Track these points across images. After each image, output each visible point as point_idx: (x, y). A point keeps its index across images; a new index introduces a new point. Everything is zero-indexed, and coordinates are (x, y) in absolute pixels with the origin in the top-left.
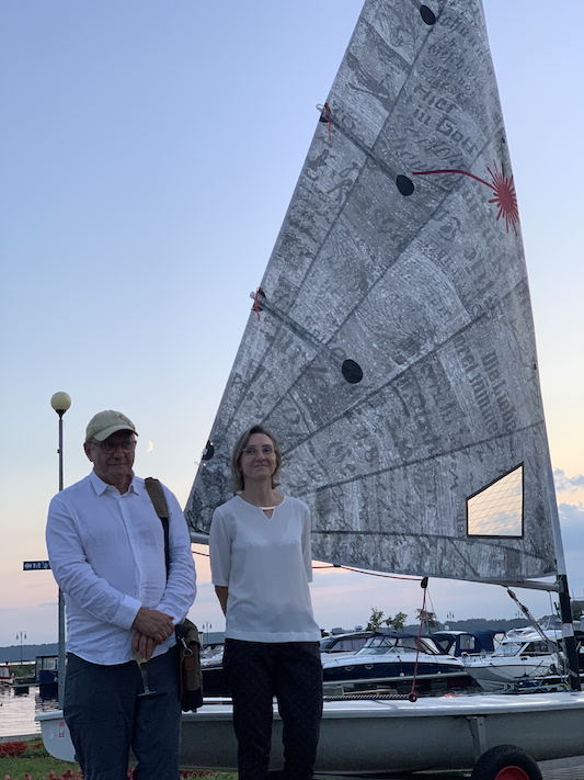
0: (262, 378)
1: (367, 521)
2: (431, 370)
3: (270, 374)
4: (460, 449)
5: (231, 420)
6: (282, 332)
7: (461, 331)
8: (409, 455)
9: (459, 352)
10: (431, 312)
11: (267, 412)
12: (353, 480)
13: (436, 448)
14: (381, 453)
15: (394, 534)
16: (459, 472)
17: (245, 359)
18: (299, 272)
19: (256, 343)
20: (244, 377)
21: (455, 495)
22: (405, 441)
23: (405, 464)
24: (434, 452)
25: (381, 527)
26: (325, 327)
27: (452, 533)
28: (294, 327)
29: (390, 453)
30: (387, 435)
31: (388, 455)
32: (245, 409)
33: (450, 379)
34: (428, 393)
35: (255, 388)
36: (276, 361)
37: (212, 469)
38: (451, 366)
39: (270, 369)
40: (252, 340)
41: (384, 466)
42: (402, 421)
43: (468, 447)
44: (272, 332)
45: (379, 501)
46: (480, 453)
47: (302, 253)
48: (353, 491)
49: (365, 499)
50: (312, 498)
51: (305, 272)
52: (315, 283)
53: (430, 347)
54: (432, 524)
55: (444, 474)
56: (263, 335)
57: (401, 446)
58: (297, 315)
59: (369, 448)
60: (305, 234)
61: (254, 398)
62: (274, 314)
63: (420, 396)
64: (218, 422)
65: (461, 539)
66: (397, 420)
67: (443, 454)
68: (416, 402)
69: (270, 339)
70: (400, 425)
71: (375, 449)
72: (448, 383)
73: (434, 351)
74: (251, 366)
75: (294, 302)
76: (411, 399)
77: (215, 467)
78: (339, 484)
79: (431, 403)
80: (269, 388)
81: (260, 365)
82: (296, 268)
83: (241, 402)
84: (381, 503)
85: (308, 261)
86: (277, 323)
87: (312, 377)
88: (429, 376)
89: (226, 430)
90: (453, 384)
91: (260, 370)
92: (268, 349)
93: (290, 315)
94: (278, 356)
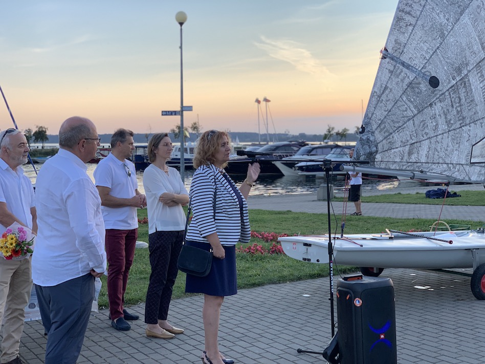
0: (387, 92)
1: (428, 158)
2: (465, 84)
3: (391, 89)
4: (473, 122)
5: (373, 114)
6: (397, 67)
7: (480, 62)
8: (451, 126)
9: (477, 73)
10: (468, 53)
11: (389, 109)
12: (426, 140)
13: (463, 122)
14: (440, 126)
15: (438, 163)
16: (471, 133)
17: (379, 84)
18: (406, 35)
19: (384, 75)
20: (378, 93)
21: (468, 144)
22: (451, 120)
23: (449, 131)
24: (462, 125)
25: (433, 160)
26: (420, 62)
27: (463, 162)
28: (403, 64)
29: (444, 126)
30: (443, 117)
31: (443, 127)
32: (379, 108)
33: (473, 87)
34: (462, 96)
35: (384, 97)
36: (394, 83)
37: (364, 138)
38: (474, 81)
39: (391, 87)
40: (382, 73)
41: (440, 132)
42: (450, 110)
43: (477, 121)
44: (392, 69)
45: (435, 149)
46: (482, 123)
47: (407, 25)
48: (425, 144)
49: (429, 148)
50: (407, 148)
51: (409, 34)
52: (415, 39)
53: (465, 72)
54: (455, 158)
55: (465, 135)
56: (387, 70)
57: (448, 123)
58: (404, 58)
59: (435, 124)
60: (408, 15)
61: (383, 102)
62: (393, 59)
63: (459, 97)
64: (366, 115)
65: (467, 165)
66: (448, 110)
67: (465, 126)
68: (457, 100)
69: (391, 72)
70: (449, 112)
71: (437, 125)
72: (472, 90)
73: (467, 74)
74: (381, 87)
75: (403, 51)
76: (455, 99)
77: (366, 137)
78: (420, 142)
79: (463, 100)
80: (391, 96)
81: (386, 86)
82: (404, 33)
83: (377, 104)
84: (436, 149)
85: (411, 28)
86: (394, 63)
87: (413, 88)
88: (464, 87)
89: (370, 119)
90: (474, 90)
91: (386, 88)
92: (390, 77)
93: (401, 58)
94: (395, 80)
